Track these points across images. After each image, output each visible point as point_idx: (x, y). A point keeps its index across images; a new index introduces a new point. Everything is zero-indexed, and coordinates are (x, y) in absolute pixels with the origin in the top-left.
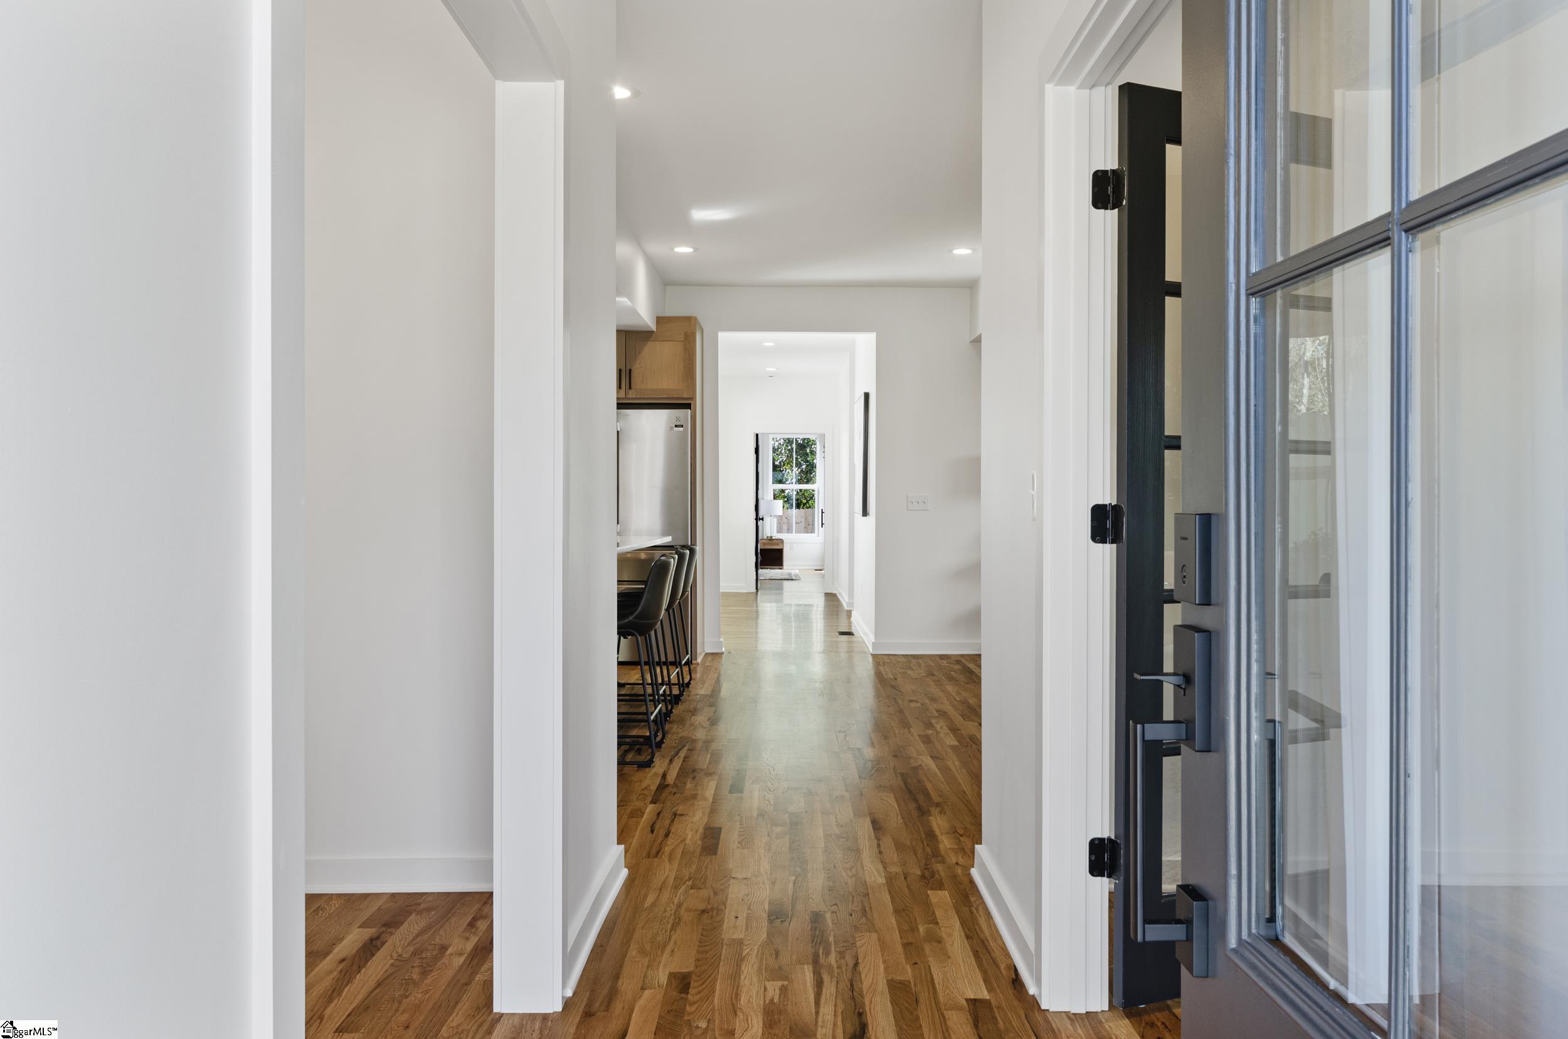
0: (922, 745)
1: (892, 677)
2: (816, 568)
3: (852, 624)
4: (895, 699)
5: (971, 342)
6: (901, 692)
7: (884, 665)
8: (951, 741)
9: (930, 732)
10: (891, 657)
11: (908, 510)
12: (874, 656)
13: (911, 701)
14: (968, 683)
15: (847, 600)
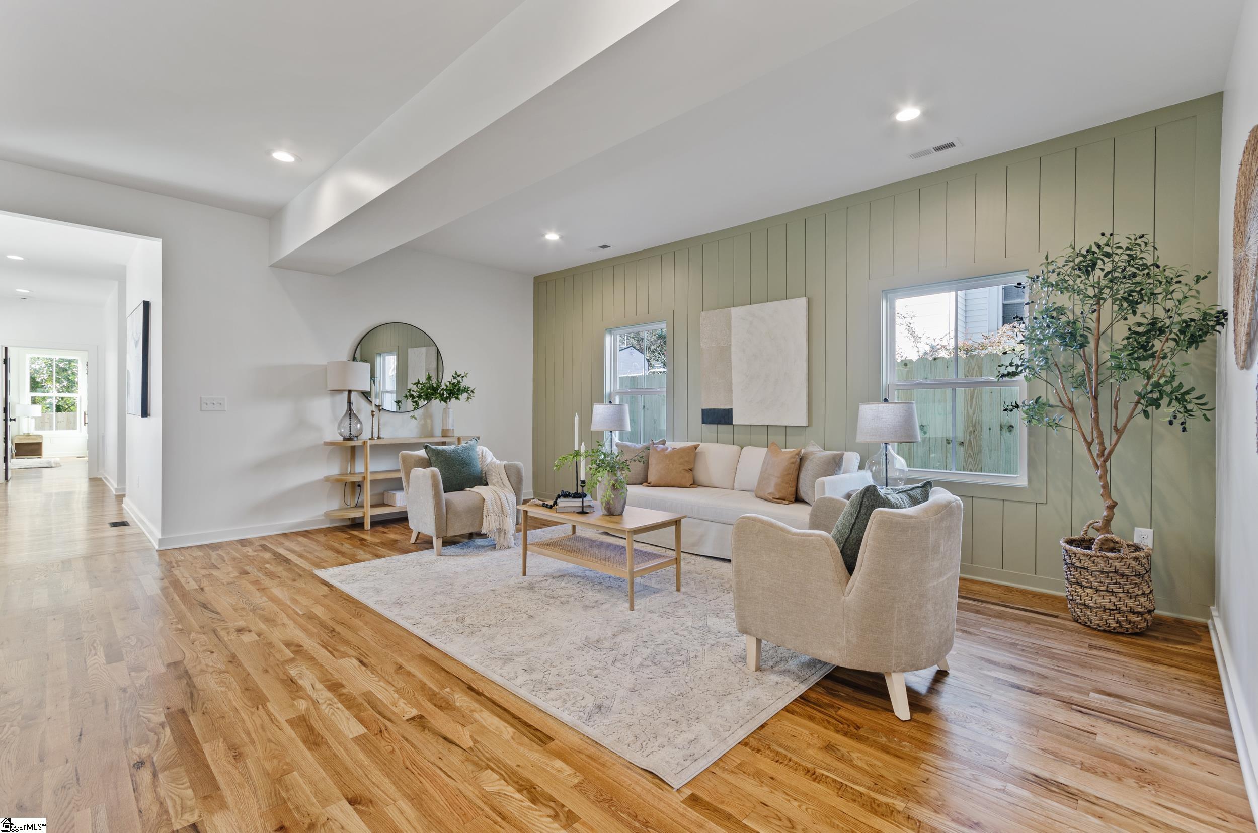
0: (308, 753)
1: (197, 587)
2: (78, 456)
3: (124, 511)
4: (214, 631)
5: (270, 266)
6: (217, 613)
7: (178, 566)
8: (353, 728)
9: (302, 705)
10: (183, 551)
11: (201, 411)
12: (162, 553)
13: (240, 630)
14: (294, 580)
15: (116, 486)
